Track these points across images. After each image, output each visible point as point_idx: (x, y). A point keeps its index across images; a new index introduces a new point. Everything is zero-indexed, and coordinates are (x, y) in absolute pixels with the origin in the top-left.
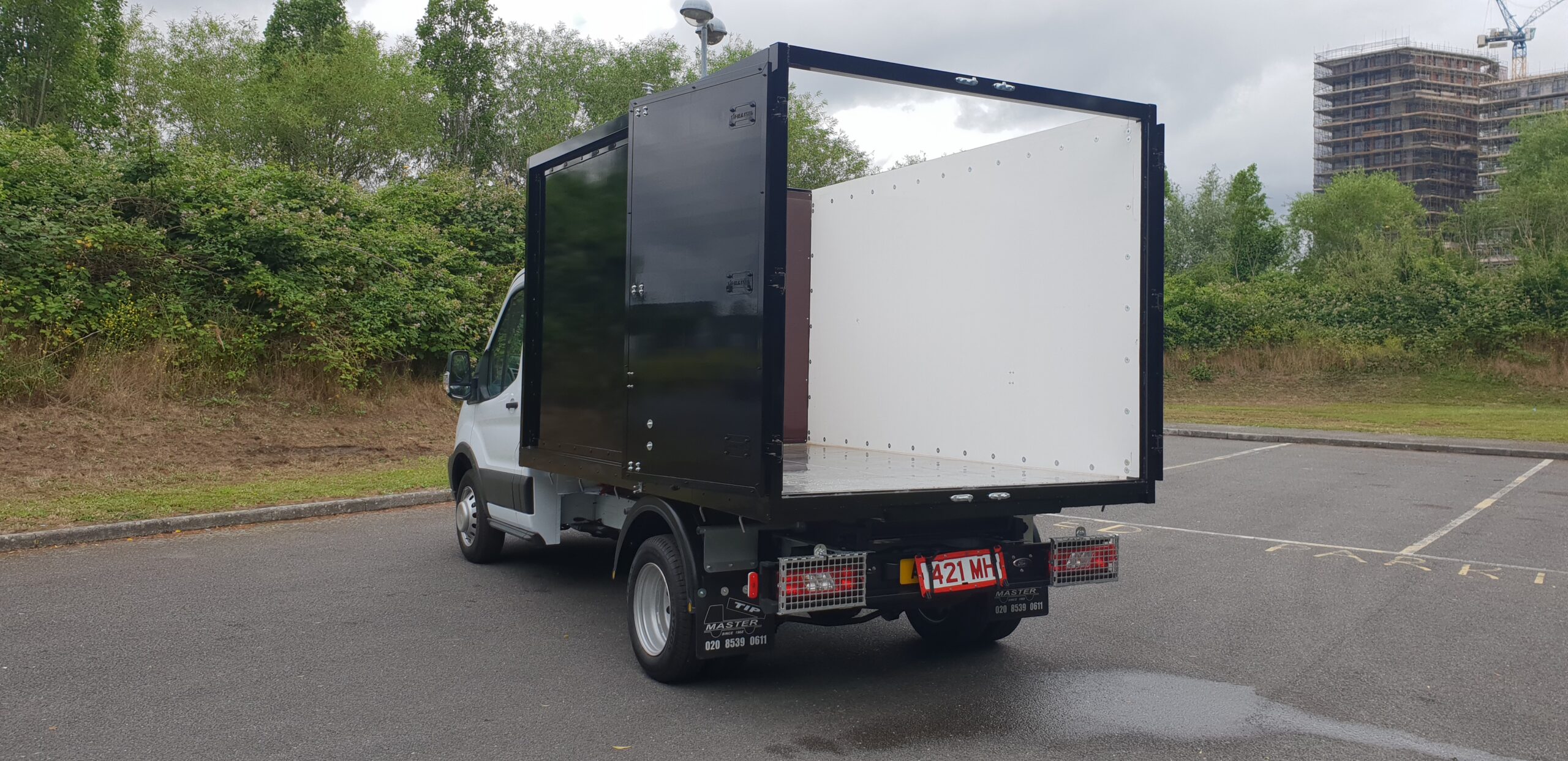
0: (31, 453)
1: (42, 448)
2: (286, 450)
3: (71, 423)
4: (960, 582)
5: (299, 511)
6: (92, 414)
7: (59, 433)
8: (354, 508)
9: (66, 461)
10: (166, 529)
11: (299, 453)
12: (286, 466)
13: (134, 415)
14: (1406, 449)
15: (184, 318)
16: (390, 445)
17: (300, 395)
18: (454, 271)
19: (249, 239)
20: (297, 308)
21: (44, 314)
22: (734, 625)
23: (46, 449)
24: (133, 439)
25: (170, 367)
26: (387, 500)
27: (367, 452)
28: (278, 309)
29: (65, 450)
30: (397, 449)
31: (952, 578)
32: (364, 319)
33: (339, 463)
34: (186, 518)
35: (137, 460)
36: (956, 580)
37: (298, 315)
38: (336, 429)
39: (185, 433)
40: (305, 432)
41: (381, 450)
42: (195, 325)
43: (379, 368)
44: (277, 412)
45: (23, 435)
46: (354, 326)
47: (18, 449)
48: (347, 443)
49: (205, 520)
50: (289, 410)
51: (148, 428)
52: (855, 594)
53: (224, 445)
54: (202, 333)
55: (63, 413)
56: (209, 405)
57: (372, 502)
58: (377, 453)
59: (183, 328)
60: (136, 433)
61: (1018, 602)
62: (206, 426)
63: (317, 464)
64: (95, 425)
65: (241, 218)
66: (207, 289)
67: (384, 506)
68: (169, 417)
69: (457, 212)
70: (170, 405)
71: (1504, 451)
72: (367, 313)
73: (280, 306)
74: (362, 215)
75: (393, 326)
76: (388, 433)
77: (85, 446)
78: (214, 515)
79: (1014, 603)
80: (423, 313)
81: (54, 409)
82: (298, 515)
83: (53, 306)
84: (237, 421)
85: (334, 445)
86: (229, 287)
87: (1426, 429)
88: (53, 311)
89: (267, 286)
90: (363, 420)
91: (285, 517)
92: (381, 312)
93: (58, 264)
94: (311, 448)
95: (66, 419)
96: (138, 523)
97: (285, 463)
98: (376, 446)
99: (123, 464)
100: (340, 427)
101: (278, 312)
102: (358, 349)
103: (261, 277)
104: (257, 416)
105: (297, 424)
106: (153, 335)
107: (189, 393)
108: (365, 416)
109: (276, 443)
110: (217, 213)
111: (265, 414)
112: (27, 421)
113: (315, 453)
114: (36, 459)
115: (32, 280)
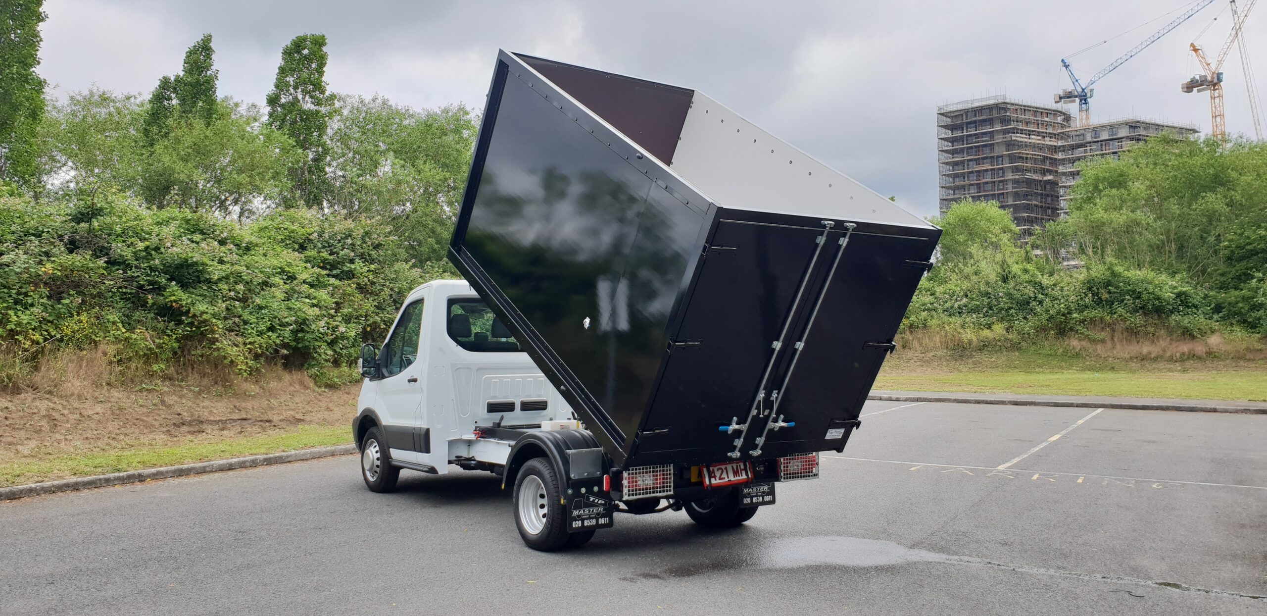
0: (18, 428)
1: (25, 424)
2: (202, 422)
3: (42, 406)
4: (727, 480)
5: (231, 465)
6: (56, 399)
7: (35, 413)
8: (269, 462)
9: (43, 434)
10: (141, 478)
11: (211, 424)
12: (204, 434)
13: (86, 399)
14: (1006, 404)
15: (120, 325)
16: (275, 418)
17: (205, 381)
18: (312, 286)
19: (164, 265)
20: (205, 316)
21: (19, 324)
22: (589, 511)
23: (27, 425)
24: (89, 416)
25: (111, 363)
26: (291, 456)
27: (260, 423)
28: (189, 317)
29: (42, 426)
30: (280, 420)
31: (722, 477)
32: (251, 324)
33: (242, 432)
34: (154, 470)
35: (95, 432)
36: (724, 478)
37: (205, 321)
38: (235, 407)
39: (126, 412)
40: (213, 409)
41: (269, 421)
42: (128, 330)
43: (262, 360)
44: (190, 395)
45: (8, 415)
46: (244, 329)
47: (7, 426)
48: (245, 416)
49: (167, 472)
50: (199, 393)
51: (99, 408)
52: (667, 487)
53: (156, 420)
54: (134, 336)
55: (34, 398)
56: (141, 391)
57: (281, 457)
58: (267, 424)
59: (119, 333)
60: (90, 412)
61: (757, 496)
62: (141, 406)
63: (225, 432)
64: (60, 407)
65: (157, 249)
66: (133, 302)
67: (289, 459)
68: (112, 400)
69: (310, 241)
70: (112, 391)
71: (1072, 404)
72: (253, 320)
73: (190, 315)
74: (244, 245)
75: (272, 329)
76: (272, 409)
77: (55, 422)
78: (173, 468)
79: (755, 496)
80: (294, 318)
81: (27, 396)
82: (230, 468)
83: (25, 318)
84: (163, 402)
85: (235, 418)
86: (150, 302)
87: (1021, 390)
88: (25, 322)
89: (181, 300)
90: (253, 400)
91: (221, 469)
92: (263, 318)
93: (24, 286)
94: (219, 421)
95: (37, 403)
96: (121, 474)
97: (203, 432)
98: (265, 419)
99: (85, 436)
100: (238, 404)
101: (190, 320)
102: (249, 346)
103: (175, 293)
104: (176, 398)
105: (207, 403)
106: (97, 339)
107: (126, 382)
108: (254, 397)
109: (194, 418)
110: (141, 245)
111: (181, 397)
112: (10, 405)
113: (223, 425)
114: (23, 434)
115: (8, 299)
